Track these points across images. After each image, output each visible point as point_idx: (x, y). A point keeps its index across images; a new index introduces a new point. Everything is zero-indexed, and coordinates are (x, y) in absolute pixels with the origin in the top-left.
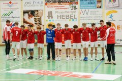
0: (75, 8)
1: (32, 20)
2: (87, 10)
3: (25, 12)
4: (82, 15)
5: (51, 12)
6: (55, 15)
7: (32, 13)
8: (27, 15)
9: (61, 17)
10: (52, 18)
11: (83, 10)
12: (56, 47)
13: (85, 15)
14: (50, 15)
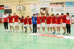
0: (64, 7)
1: (44, 12)
2: (69, 7)
3: (41, 9)
4: (66, 10)
5: (53, 8)
6: (54, 10)
7: (44, 9)
8: (42, 10)
9: (57, 10)
10: (53, 11)
11: (67, 7)
12: (37, 26)
13: (68, 9)
14: (52, 10)
